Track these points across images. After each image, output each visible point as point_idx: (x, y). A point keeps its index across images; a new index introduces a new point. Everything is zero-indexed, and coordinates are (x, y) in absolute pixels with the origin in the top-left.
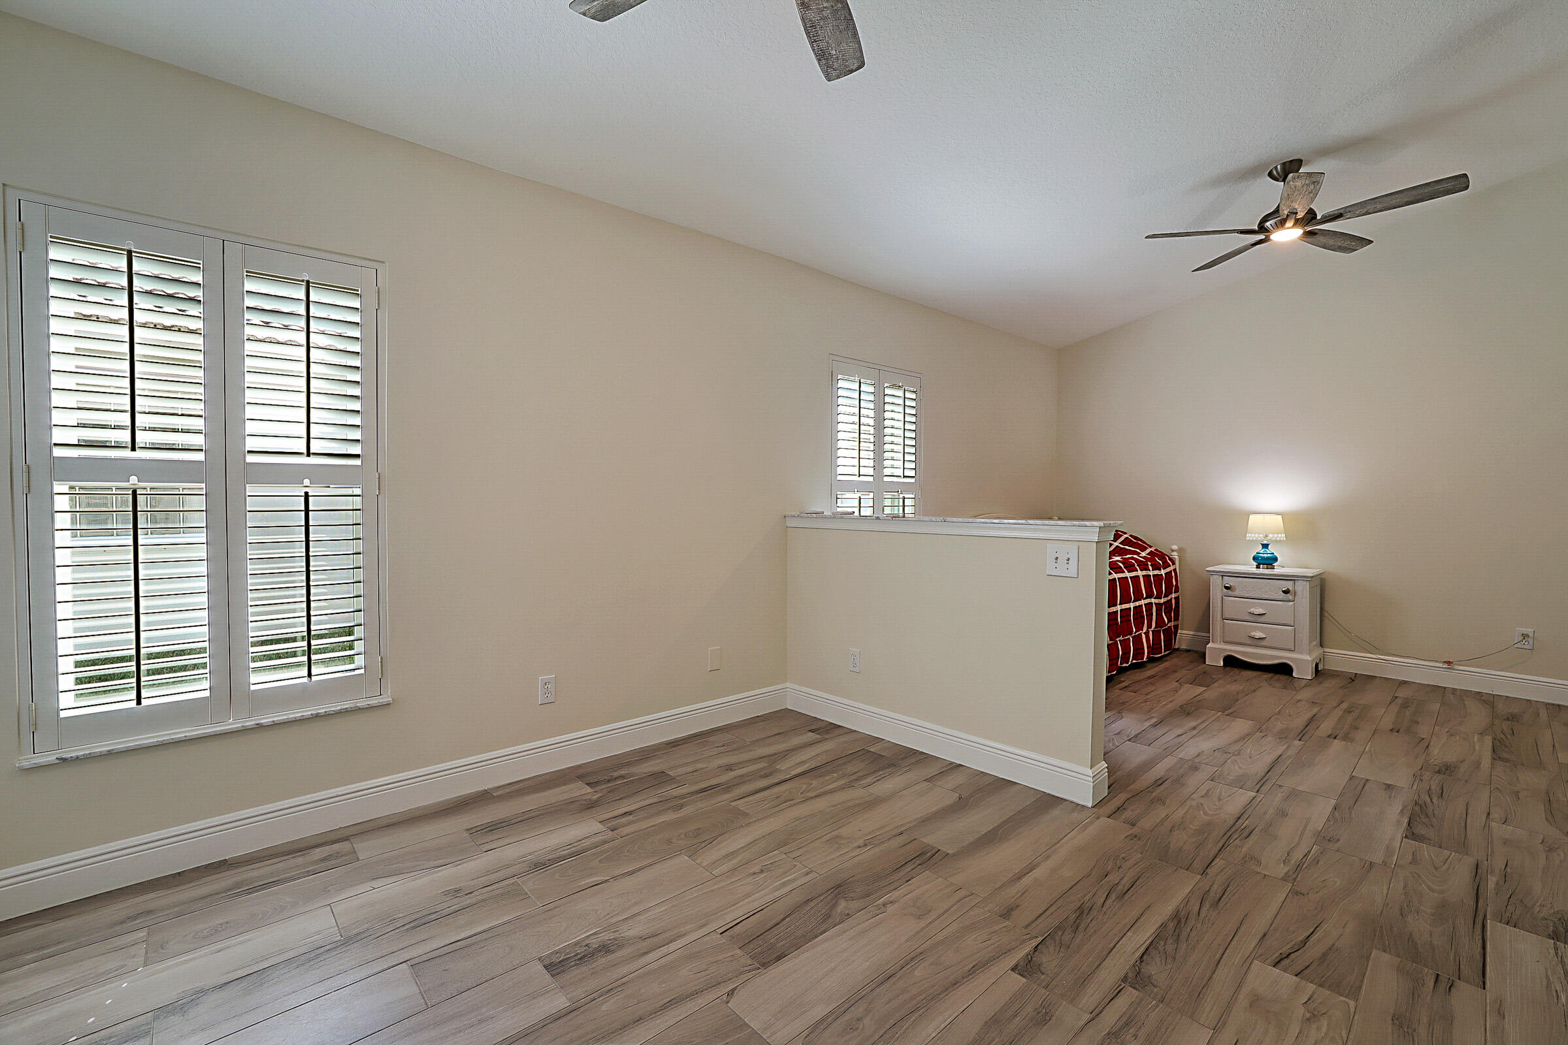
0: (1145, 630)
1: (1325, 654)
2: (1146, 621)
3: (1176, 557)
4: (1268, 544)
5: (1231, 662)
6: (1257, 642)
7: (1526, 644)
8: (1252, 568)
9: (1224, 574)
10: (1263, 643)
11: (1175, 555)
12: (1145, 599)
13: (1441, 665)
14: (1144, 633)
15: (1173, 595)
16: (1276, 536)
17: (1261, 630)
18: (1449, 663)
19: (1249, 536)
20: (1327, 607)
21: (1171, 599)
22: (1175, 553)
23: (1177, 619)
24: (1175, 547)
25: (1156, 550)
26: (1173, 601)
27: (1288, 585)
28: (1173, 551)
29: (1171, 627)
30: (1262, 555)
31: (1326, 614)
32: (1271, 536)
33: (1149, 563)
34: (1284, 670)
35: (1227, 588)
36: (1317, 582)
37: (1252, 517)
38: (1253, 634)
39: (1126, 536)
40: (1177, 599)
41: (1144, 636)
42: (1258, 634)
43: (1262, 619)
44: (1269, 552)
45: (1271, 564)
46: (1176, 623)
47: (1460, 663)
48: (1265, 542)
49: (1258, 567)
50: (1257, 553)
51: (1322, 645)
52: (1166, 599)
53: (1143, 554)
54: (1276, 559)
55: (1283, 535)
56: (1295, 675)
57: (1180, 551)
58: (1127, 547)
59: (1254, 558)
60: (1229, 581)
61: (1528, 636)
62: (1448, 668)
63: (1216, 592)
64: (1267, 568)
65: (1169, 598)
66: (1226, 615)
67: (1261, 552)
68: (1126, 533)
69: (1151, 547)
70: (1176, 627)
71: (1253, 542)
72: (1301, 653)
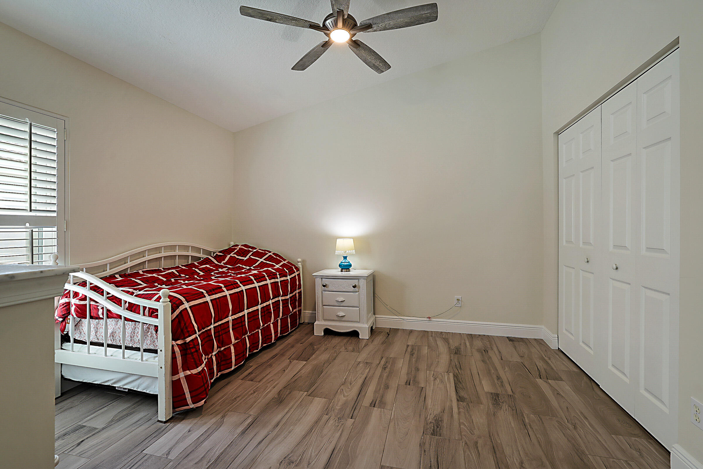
0: (272, 321)
1: (376, 318)
2: (273, 315)
3: (300, 266)
4: (347, 256)
5: (328, 332)
6: (341, 318)
7: (459, 304)
8: (337, 272)
9: (322, 277)
10: (344, 319)
11: (300, 265)
12: (273, 299)
13: (426, 319)
14: (272, 323)
15: (297, 291)
16: (350, 251)
17: (343, 311)
18: (429, 318)
19: (337, 252)
20: (376, 292)
21: (296, 294)
22: (300, 264)
23: (300, 305)
24: (299, 260)
25: (288, 262)
26: (297, 295)
27: (355, 282)
28: (298, 262)
29: (296, 312)
30: (343, 263)
31: (376, 296)
32: (347, 252)
33: (278, 273)
34: (355, 334)
35: (324, 286)
36: (371, 278)
37: (338, 241)
38: (338, 314)
39: (270, 254)
40: (300, 293)
41: (272, 325)
42: (341, 314)
43: (343, 304)
44: (347, 261)
45: (348, 269)
46: (300, 308)
47: (434, 317)
48: (345, 256)
49: (342, 271)
50: (341, 262)
51: (374, 314)
52: (291, 295)
53: (277, 266)
54: (350, 266)
55: (354, 251)
56: (360, 337)
57: (303, 262)
58: (268, 262)
59: (340, 266)
60: (325, 281)
61: (459, 299)
62: (429, 321)
63: (319, 289)
64: (346, 272)
65: (294, 293)
66: (324, 304)
67: (343, 262)
68: (270, 252)
69: (285, 260)
70: (300, 311)
71: (338, 256)
72: (363, 323)
